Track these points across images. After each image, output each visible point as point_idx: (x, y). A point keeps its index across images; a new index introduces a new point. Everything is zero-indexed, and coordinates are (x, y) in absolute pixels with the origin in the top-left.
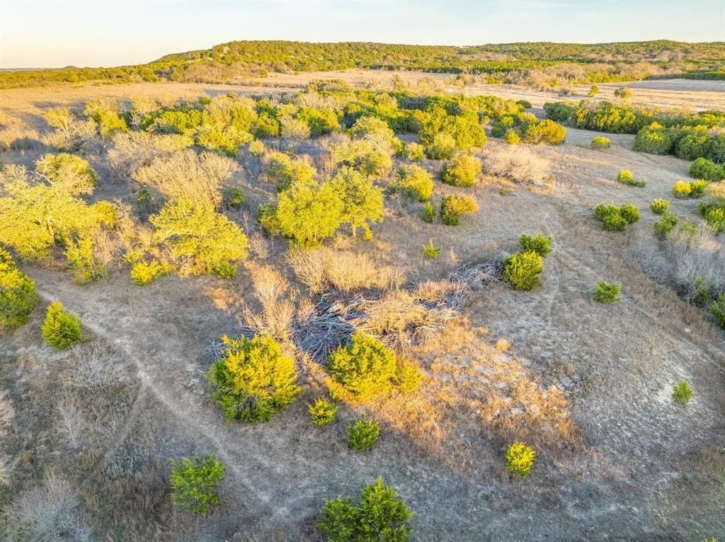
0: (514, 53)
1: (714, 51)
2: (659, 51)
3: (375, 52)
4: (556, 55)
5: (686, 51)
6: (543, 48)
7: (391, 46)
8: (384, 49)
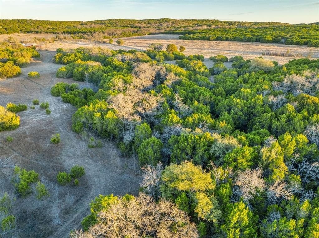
0: (105, 24)
1: (183, 23)
2: (164, 23)
3: (33, 24)
4: (123, 25)
5: (173, 23)
6: (117, 22)
7: (42, 21)
8: (38, 22)
